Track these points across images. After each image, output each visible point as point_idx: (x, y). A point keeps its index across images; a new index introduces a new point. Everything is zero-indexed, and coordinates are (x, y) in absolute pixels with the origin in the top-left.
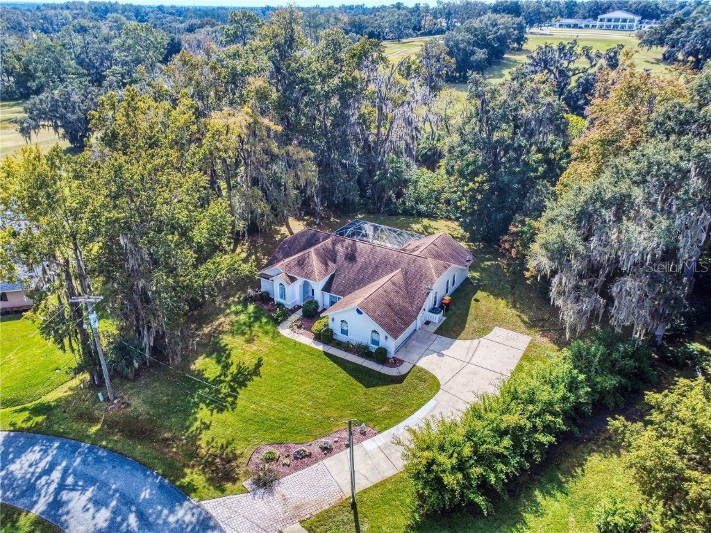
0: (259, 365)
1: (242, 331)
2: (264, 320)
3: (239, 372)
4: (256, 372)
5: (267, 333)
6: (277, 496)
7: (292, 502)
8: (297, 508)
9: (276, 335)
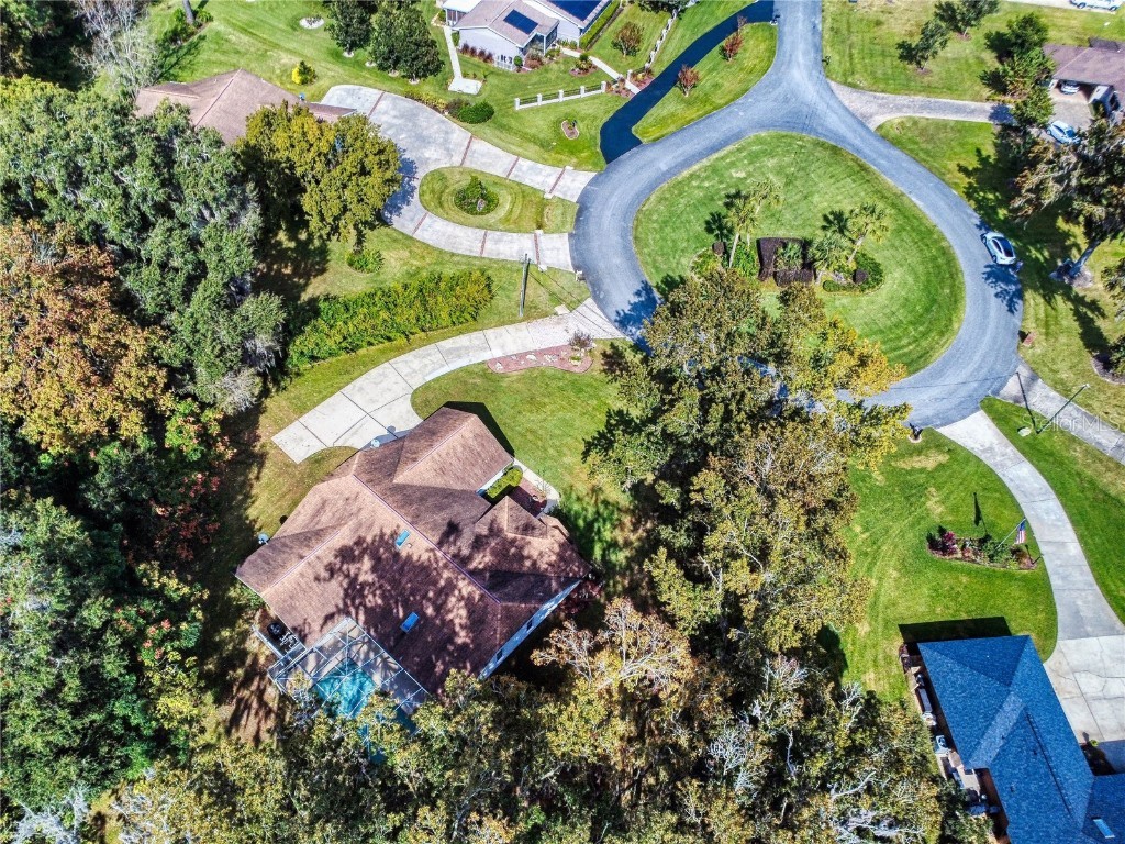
0: (586, 454)
1: (606, 508)
2: (581, 523)
3: (606, 450)
4: (589, 446)
5: (579, 499)
6: (572, 332)
7: (561, 327)
8: (559, 323)
9: (567, 492)
